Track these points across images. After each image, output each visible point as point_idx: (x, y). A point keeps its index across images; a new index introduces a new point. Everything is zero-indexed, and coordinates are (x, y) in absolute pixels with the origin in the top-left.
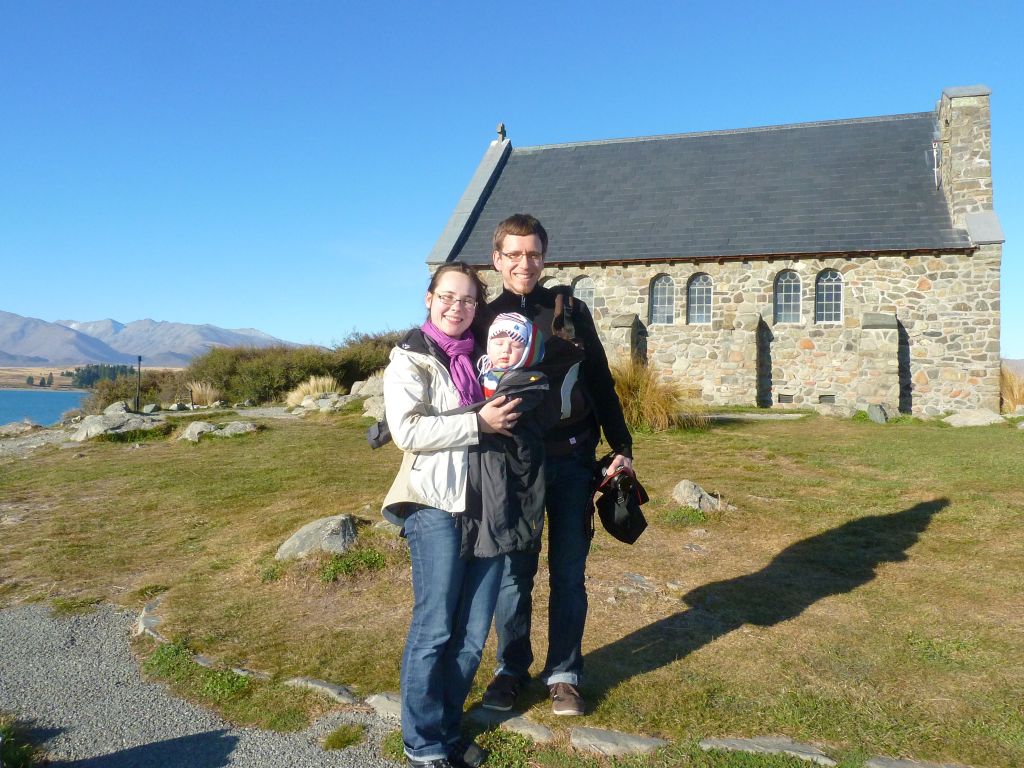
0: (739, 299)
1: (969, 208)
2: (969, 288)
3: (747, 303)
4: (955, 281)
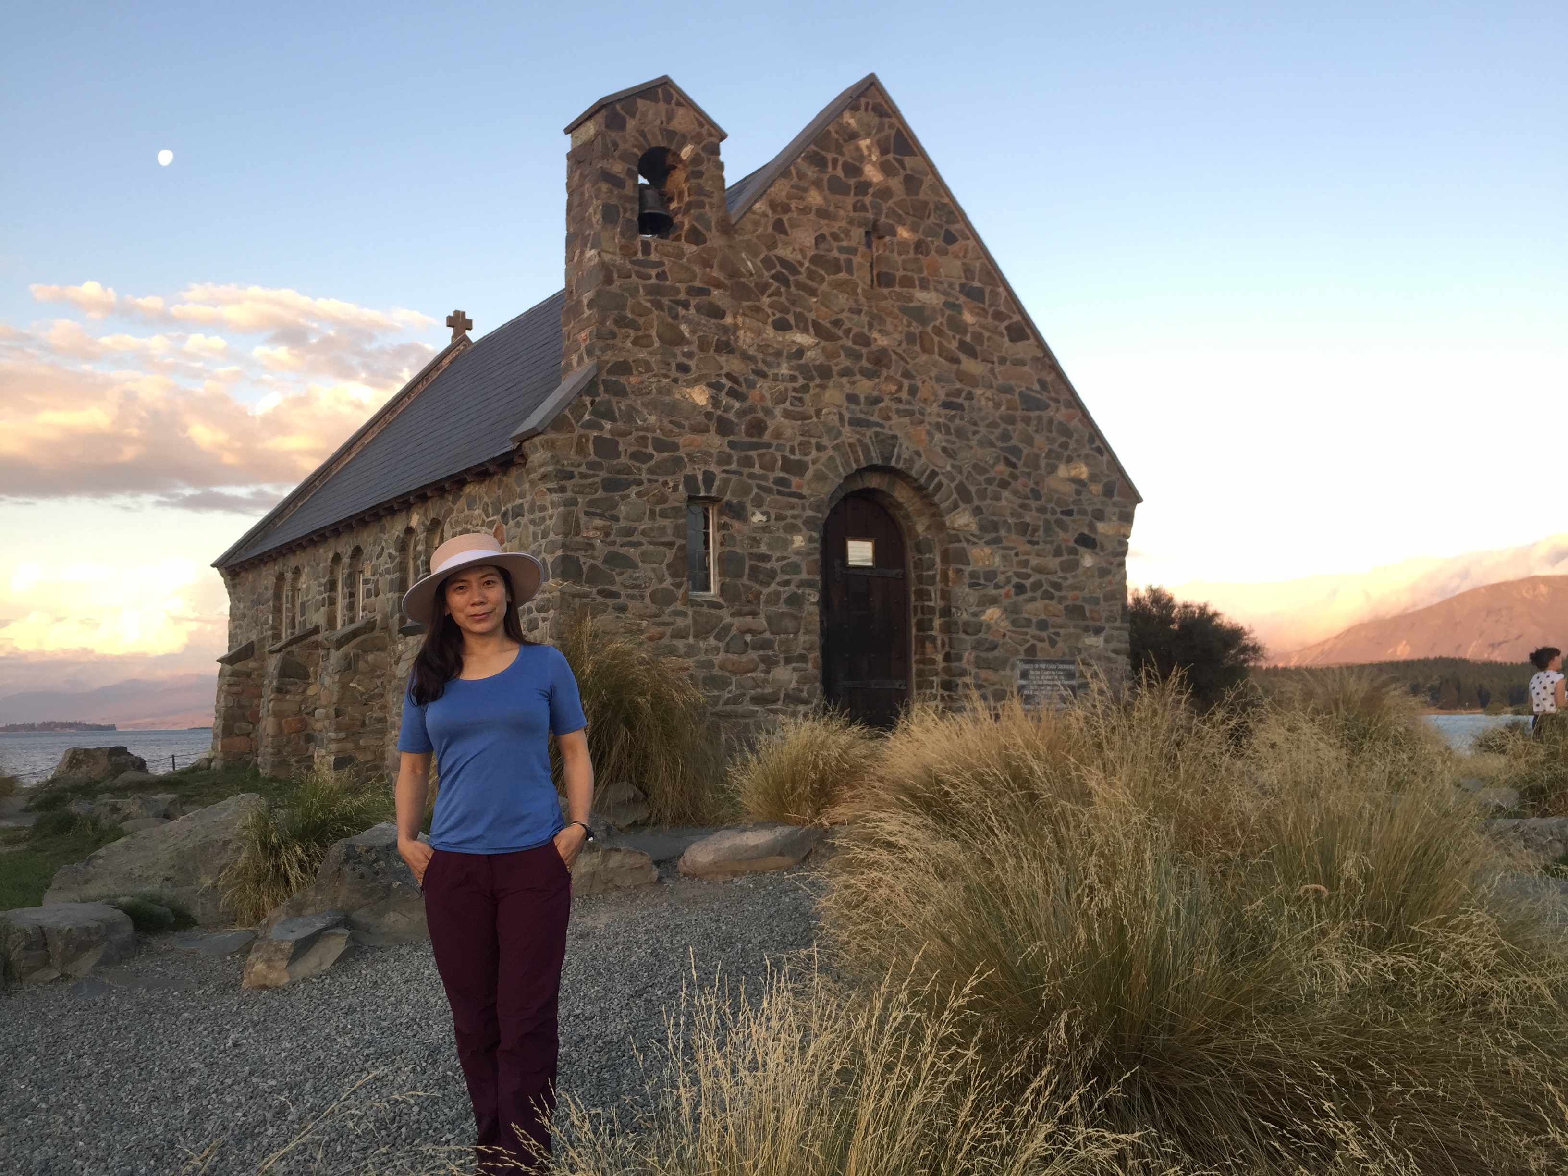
1: (575, 358)
2: (535, 535)
3: (381, 595)
4: (524, 520)
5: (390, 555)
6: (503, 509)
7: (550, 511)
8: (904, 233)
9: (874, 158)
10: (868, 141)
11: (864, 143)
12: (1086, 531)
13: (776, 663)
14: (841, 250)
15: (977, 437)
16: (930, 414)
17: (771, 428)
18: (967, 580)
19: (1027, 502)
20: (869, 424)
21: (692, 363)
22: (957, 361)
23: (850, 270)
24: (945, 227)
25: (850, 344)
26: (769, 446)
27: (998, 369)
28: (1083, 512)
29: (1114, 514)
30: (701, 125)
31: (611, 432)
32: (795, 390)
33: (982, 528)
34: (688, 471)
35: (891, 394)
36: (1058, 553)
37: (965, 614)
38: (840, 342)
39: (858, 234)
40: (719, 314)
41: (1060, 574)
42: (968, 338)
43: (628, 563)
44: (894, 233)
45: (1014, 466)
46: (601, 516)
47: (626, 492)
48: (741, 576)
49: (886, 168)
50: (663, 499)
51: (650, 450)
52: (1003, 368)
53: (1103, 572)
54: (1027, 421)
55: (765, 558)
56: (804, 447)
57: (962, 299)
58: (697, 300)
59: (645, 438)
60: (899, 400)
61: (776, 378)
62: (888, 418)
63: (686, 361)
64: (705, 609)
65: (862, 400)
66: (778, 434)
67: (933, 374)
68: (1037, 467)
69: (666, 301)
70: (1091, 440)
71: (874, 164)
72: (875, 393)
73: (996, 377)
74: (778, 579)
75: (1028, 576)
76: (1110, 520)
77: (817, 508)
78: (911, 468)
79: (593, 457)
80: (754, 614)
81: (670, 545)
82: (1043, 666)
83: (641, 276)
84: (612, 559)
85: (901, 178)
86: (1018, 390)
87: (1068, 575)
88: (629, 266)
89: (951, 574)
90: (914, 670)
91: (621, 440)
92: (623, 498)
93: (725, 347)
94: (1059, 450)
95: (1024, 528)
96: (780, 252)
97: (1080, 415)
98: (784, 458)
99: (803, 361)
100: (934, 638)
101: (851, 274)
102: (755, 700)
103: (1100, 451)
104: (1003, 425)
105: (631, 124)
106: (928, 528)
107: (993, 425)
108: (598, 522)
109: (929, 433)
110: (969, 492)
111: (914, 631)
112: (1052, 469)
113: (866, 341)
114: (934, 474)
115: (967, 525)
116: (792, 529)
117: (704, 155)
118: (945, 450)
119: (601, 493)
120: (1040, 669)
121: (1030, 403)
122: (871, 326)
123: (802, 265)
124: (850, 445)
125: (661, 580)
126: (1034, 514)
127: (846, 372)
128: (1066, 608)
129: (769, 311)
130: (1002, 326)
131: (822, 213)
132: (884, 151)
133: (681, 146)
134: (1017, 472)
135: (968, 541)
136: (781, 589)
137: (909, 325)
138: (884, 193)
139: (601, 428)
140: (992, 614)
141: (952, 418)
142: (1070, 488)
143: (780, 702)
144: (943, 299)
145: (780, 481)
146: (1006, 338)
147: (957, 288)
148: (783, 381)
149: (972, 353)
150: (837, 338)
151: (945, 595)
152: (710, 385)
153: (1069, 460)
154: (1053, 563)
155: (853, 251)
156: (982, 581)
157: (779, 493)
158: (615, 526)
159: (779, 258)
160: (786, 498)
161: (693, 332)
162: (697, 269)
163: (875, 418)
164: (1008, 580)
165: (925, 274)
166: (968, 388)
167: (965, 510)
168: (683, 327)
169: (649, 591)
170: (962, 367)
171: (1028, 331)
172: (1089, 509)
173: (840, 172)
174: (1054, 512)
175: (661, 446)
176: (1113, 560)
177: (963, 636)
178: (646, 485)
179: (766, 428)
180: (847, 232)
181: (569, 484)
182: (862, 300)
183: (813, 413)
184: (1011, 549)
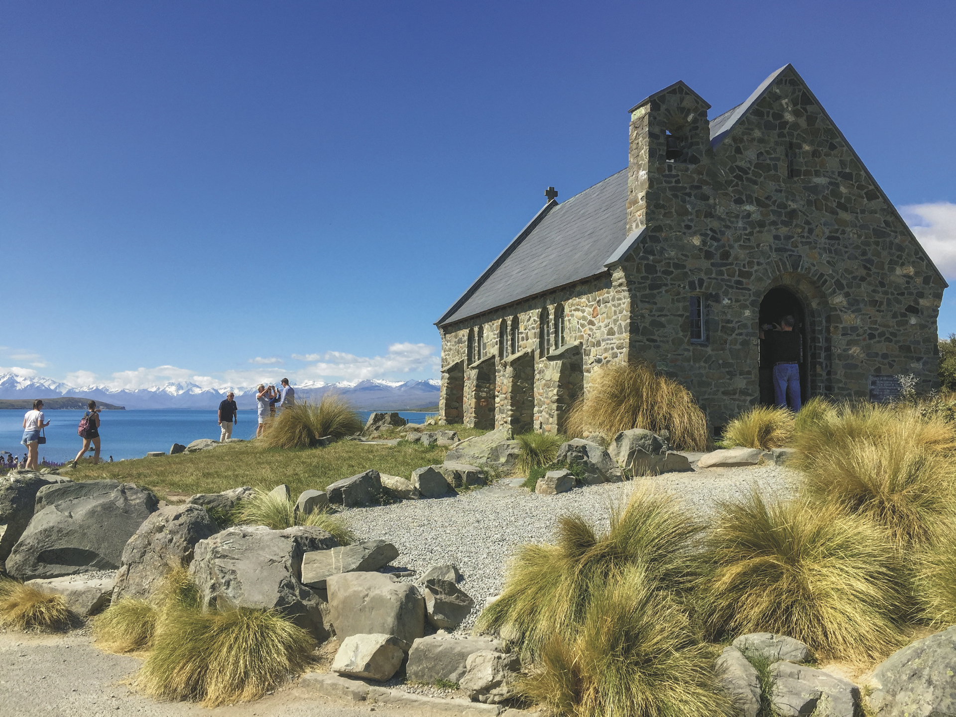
0: (527, 340)
1: (634, 225)
2: (615, 312)
3: (530, 340)
4: (609, 305)
5: (534, 320)
6: (598, 299)
7: (623, 301)
8: (807, 148)
9: (790, 109)
10: (786, 100)
11: (784, 102)
12: (912, 304)
13: (736, 375)
14: (771, 159)
15: (847, 255)
16: (820, 243)
17: (733, 256)
18: (840, 332)
19: (877, 289)
20: (786, 250)
21: (692, 224)
22: (837, 214)
23: (776, 170)
24: (830, 141)
25: (776, 209)
26: (731, 264)
27: (860, 216)
28: (911, 294)
29: (930, 294)
30: (698, 103)
31: (653, 261)
32: (746, 235)
33: (849, 303)
34: (690, 279)
35: (799, 234)
36: (894, 316)
37: (839, 351)
38: (771, 208)
39: (780, 150)
40: (705, 198)
41: (896, 327)
42: (843, 201)
43: (662, 326)
44: (800, 147)
45: (869, 269)
46: (648, 302)
47: (660, 290)
48: (717, 331)
49: (796, 113)
50: (678, 293)
51: (672, 269)
52: (863, 215)
53: (923, 327)
54: (877, 244)
55: (729, 322)
56: (750, 263)
57: (840, 179)
58: (696, 192)
59: (669, 263)
60: (803, 237)
61: (736, 229)
62: (797, 247)
63: (690, 223)
64: (699, 347)
65: (782, 238)
66: (736, 258)
67: (822, 222)
68: (883, 269)
69: (679, 194)
70: (916, 253)
71: (789, 112)
72: (790, 234)
73: (859, 221)
74: (736, 332)
75: (878, 329)
76: (927, 298)
77: (757, 294)
78: (809, 273)
79: (644, 274)
80: (723, 349)
81: (681, 316)
82: (885, 378)
83: (667, 182)
84: (654, 323)
85: (805, 118)
86: (871, 227)
87: (901, 328)
88: (662, 178)
89: (832, 329)
90: (809, 380)
91: (657, 265)
92: (658, 293)
93: (709, 215)
94: (896, 259)
95: (874, 303)
96: (739, 163)
97: (910, 239)
98: (740, 270)
99: (750, 219)
100: (821, 364)
101: (777, 171)
102: (723, 393)
103: (921, 259)
104: (863, 247)
105: (663, 107)
106: (818, 304)
107: (857, 247)
108: (648, 306)
109: (819, 253)
110: (843, 284)
111: (809, 359)
112: (892, 270)
113: (785, 207)
114: (822, 275)
115: (841, 302)
116: (745, 307)
117: (698, 117)
118: (828, 262)
119: (648, 291)
120: (882, 380)
121: (878, 233)
122: (787, 199)
123: (750, 169)
124: (775, 261)
125: (677, 334)
126: (881, 295)
127: (774, 223)
128: (900, 347)
129: (732, 195)
130: (863, 192)
131: (761, 141)
132: (795, 104)
133: (687, 116)
134: (871, 272)
135: (841, 311)
136: (738, 337)
137: (809, 196)
138: (795, 126)
139: (648, 259)
140: (855, 350)
141: (833, 245)
142: (902, 281)
143: (737, 395)
144: (828, 180)
145: (739, 283)
146: (865, 199)
147: (837, 174)
148: (739, 230)
149: (845, 209)
150: (768, 206)
151: (828, 340)
152: (701, 235)
153: (903, 264)
154: (892, 322)
155: (778, 159)
156: (849, 332)
157: (737, 288)
158: (655, 307)
159: (737, 167)
160: (741, 291)
161: (693, 209)
162: (694, 175)
163: (789, 247)
164: (865, 331)
165: (818, 168)
166: (842, 228)
167: (840, 294)
168: (688, 206)
169: (671, 339)
170: (839, 217)
171: (878, 194)
172: (915, 292)
173: (771, 119)
174: (892, 294)
175: (677, 266)
176: (928, 319)
177: (837, 361)
178: (670, 287)
179: (730, 255)
180: (775, 150)
181: (633, 287)
182: (783, 185)
183: (755, 245)
184: (867, 314)
